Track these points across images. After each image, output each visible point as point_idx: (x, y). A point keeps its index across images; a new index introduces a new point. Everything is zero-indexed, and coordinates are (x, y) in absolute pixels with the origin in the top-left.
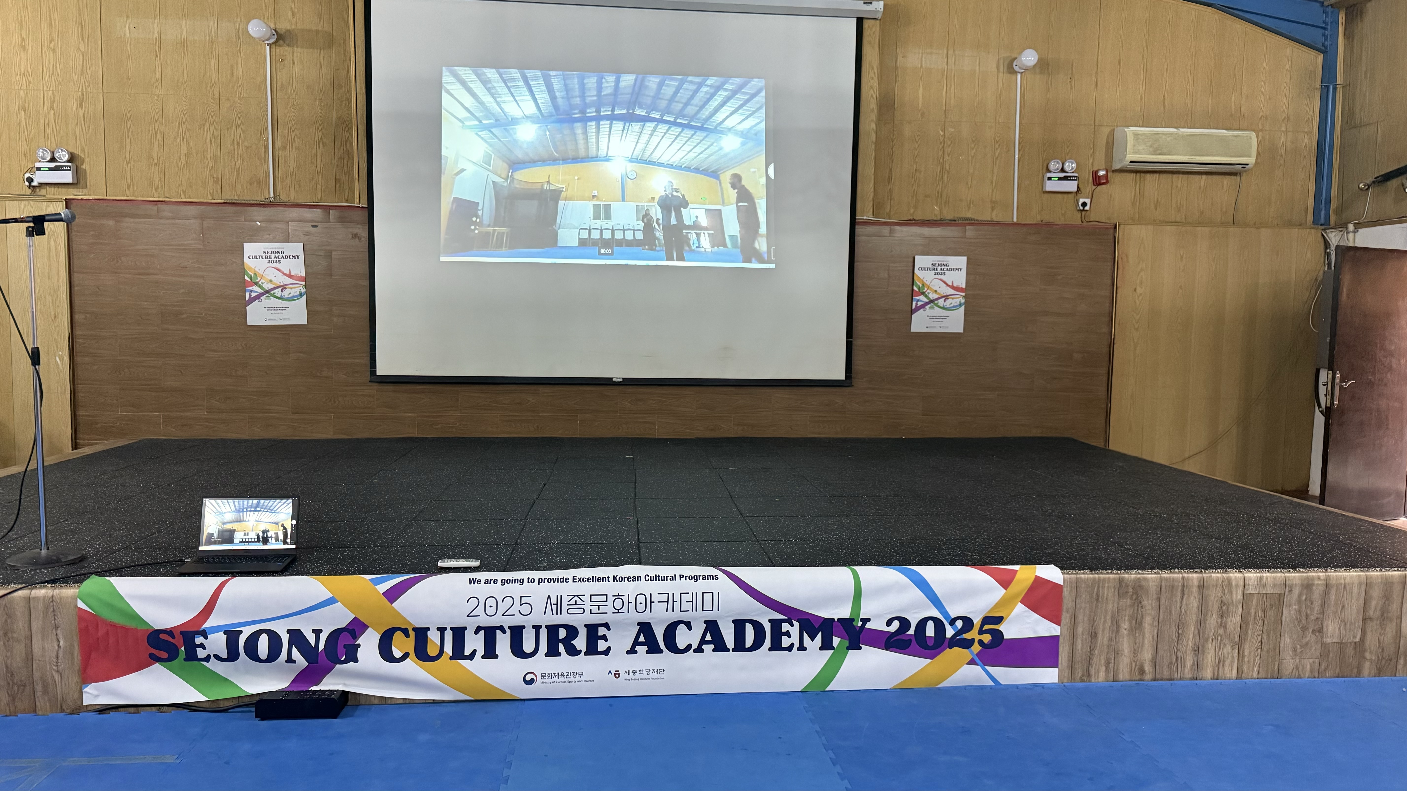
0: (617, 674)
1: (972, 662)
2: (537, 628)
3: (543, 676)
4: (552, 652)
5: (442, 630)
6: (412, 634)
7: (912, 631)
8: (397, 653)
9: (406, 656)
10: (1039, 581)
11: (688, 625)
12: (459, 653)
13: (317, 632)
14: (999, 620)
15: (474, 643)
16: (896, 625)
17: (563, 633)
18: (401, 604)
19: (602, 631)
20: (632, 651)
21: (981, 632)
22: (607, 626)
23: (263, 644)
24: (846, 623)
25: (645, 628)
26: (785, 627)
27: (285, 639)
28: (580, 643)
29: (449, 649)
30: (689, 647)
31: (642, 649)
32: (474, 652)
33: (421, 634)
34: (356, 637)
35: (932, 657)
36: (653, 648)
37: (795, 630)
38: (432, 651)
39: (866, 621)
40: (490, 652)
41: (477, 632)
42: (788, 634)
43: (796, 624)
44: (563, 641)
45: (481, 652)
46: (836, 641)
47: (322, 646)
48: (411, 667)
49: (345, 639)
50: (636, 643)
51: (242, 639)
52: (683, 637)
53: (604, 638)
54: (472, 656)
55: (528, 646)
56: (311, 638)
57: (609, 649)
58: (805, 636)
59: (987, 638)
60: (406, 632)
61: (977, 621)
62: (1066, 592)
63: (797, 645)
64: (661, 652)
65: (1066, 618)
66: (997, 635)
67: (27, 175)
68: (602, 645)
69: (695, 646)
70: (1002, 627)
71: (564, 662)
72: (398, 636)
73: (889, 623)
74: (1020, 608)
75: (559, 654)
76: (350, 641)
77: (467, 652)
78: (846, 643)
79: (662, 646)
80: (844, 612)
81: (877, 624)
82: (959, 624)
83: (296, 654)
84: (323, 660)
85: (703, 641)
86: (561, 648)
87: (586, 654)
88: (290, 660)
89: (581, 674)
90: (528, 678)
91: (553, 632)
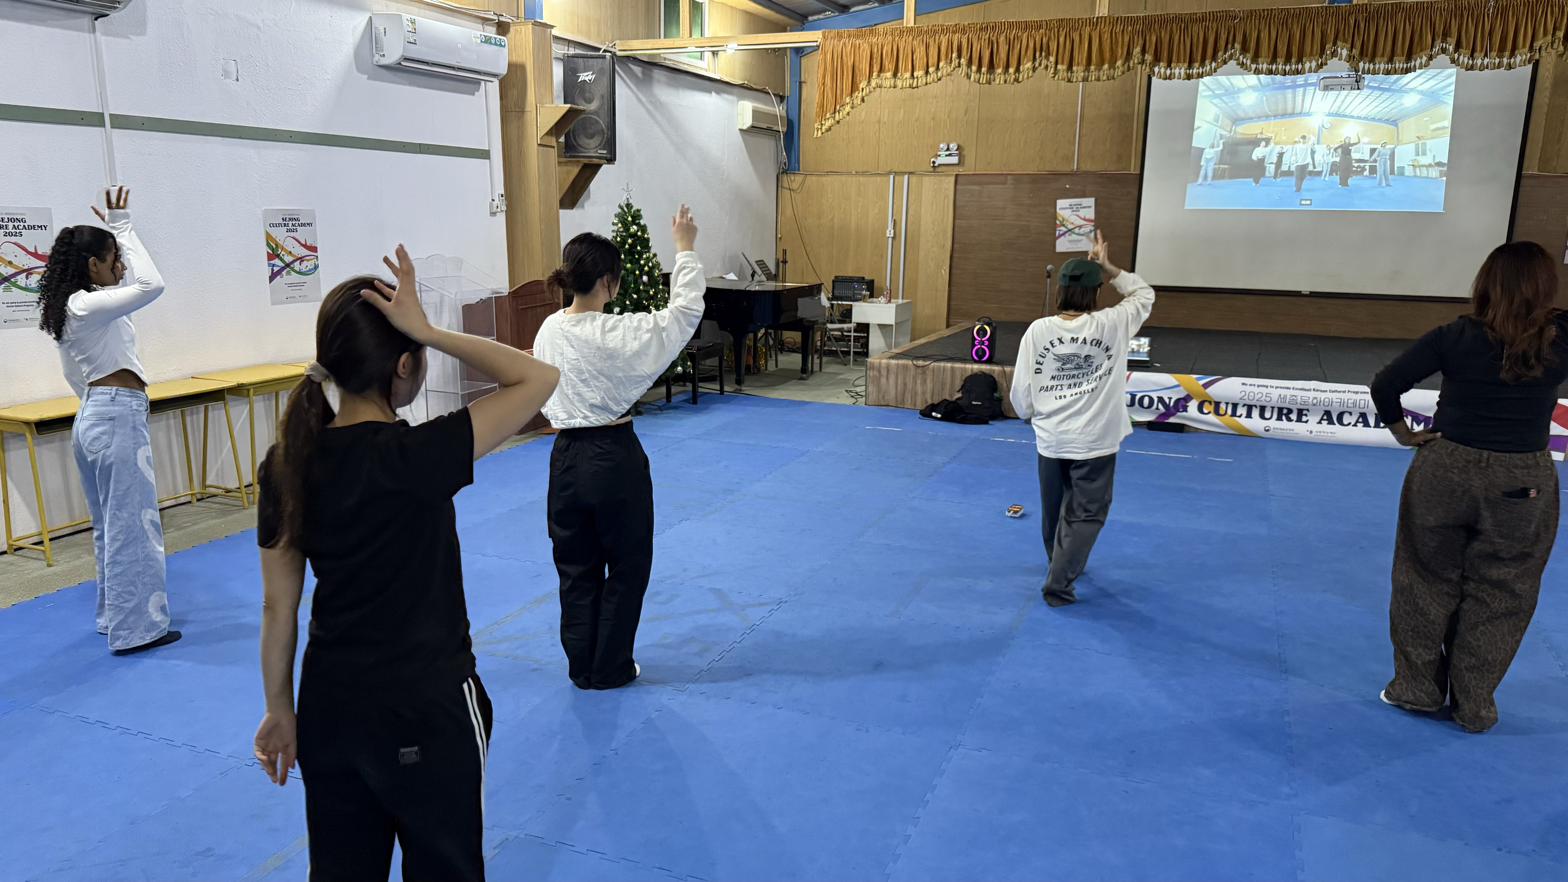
0: (1311, 432)
2: (1273, 408)
3: (1274, 428)
4: (1279, 418)
5: (1227, 404)
6: (1213, 404)
8: (1205, 411)
9: (1209, 413)
11: (1351, 414)
12: (1234, 414)
13: (1170, 399)
15: (1241, 411)
17: (1285, 411)
18: (1211, 390)
19: (1305, 412)
20: (1320, 423)
22: (1308, 410)
23: (1146, 401)
25: (1328, 414)
27: (1156, 400)
28: (1294, 416)
29: (1229, 412)
30: (1350, 424)
31: (1325, 423)
33: (1217, 404)
34: (1187, 402)
36: (1331, 422)
38: (1222, 412)
40: (1249, 415)
41: (1244, 405)
44: (1285, 415)
45: (1245, 414)
47: (1172, 404)
48: (1212, 418)
49: (1182, 403)
50: (1322, 419)
51: (1137, 398)
52: (1346, 419)
53: (1306, 415)
54: (1240, 416)
55: (1267, 415)
56: (1167, 401)
57: (1308, 420)
60: (1210, 403)
64: (1334, 424)
67: (933, 160)
68: (1304, 418)
69: (1353, 423)
71: (1284, 424)
72: (1206, 404)
75: (1282, 420)
76: (1184, 404)
77: (1238, 414)
79: (1335, 422)
83: (1160, 406)
84: (1172, 410)
85: (1357, 421)
86: (1284, 418)
87: (1296, 421)
88: (1157, 409)
89: (1293, 430)
90: (1267, 429)
91: (1280, 410)
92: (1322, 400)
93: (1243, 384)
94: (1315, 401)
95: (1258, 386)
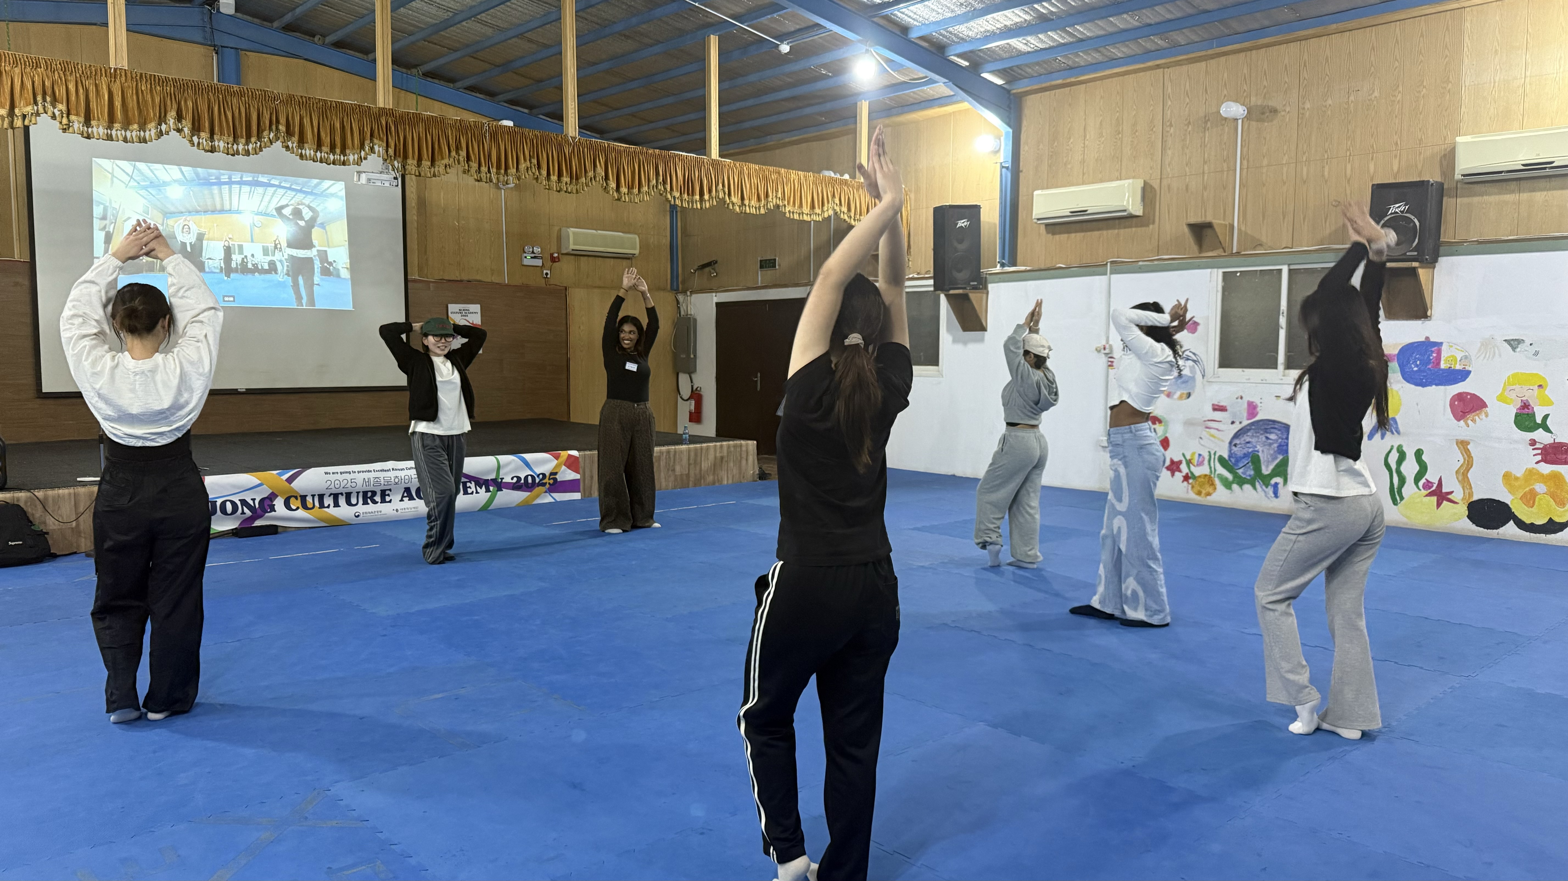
0: (397, 511)
1: (546, 492)
2: (358, 493)
3: (363, 513)
4: (365, 503)
5: (313, 496)
7: (522, 481)
10: (570, 457)
14: (556, 474)
15: (328, 501)
16: (515, 479)
17: (369, 494)
18: (295, 484)
19: (387, 492)
20: (402, 500)
21: (550, 480)
22: (390, 490)
23: (229, 507)
24: (494, 481)
25: (406, 490)
26: (468, 484)
29: (317, 504)
31: (406, 499)
32: (329, 505)
34: (272, 502)
35: (531, 492)
36: (411, 498)
37: (473, 485)
38: (310, 505)
39: (502, 479)
40: (336, 505)
41: (330, 495)
42: (470, 487)
43: (473, 483)
46: (491, 488)
48: (301, 513)
49: (267, 502)
53: (389, 495)
54: (328, 507)
57: (391, 500)
58: (478, 488)
59: (552, 482)
60: (296, 498)
61: (547, 474)
62: (581, 461)
63: (475, 491)
65: (581, 471)
66: (556, 480)
68: (388, 499)
70: (557, 477)
73: (512, 479)
74: (564, 468)
75: (368, 504)
76: (270, 503)
77: (326, 505)
78: (496, 489)
80: (493, 476)
81: (507, 479)
82: (541, 476)
84: (260, 512)
87: (381, 503)
88: (243, 513)
89: (381, 512)
90: (357, 514)
93: (326, 473)
95: (341, 473)
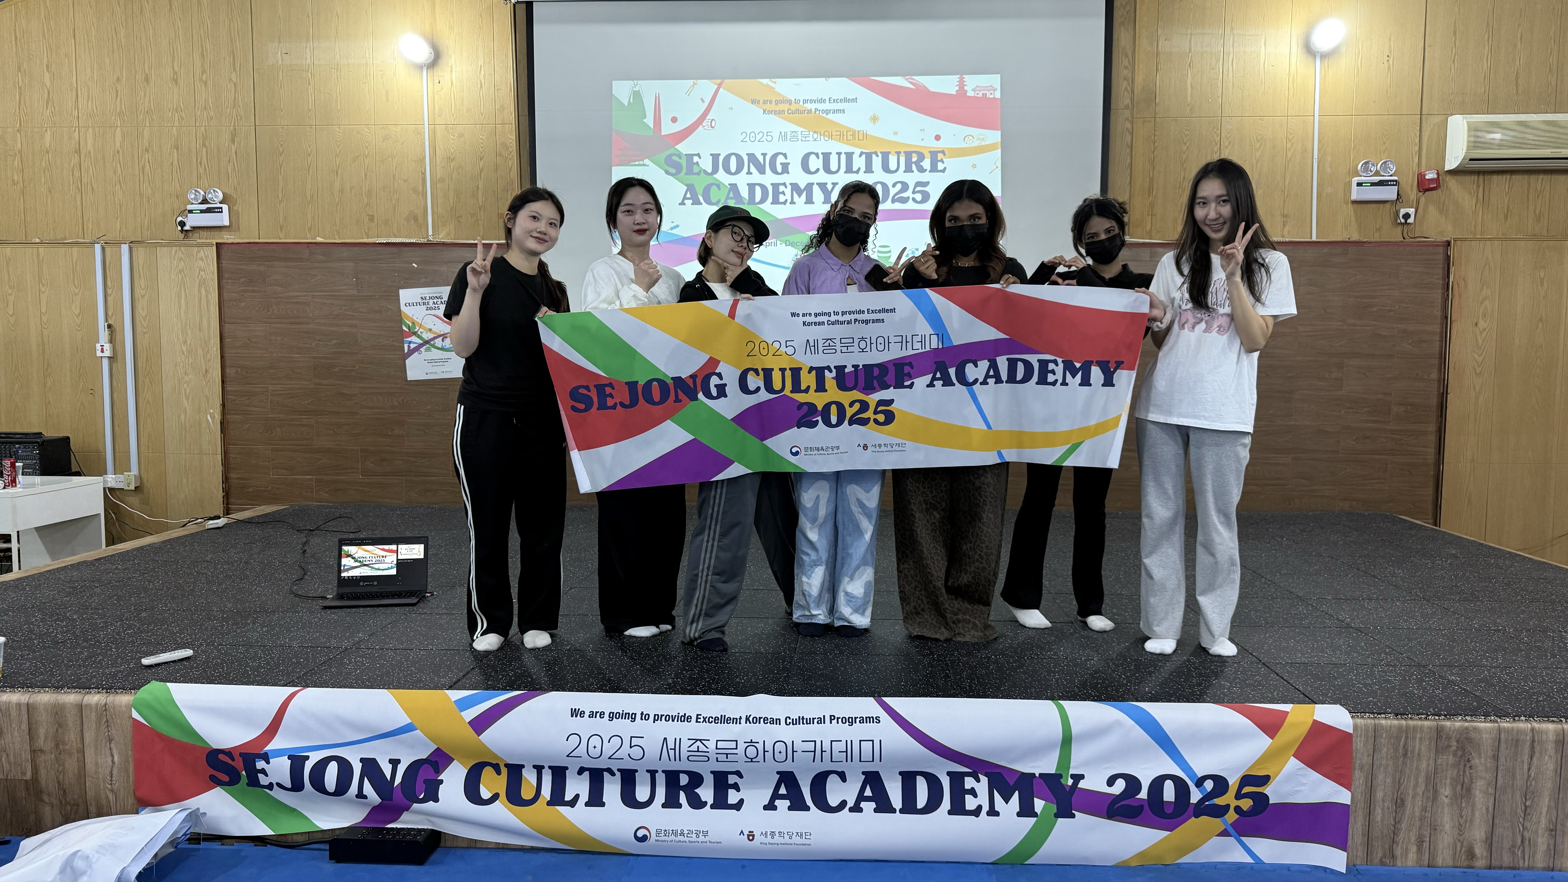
1: (1224, 833)
3: (658, 832)
4: (671, 802)
5: (539, 769)
6: (504, 771)
7: (1143, 795)
8: (485, 794)
9: (495, 797)
10: (1319, 729)
11: (842, 776)
13: (395, 763)
14: (1264, 780)
15: (577, 786)
17: (684, 780)
20: (770, 806)
21: (1239, 796)
23: (332, 773)
24: (1052, 781)
26: (969, 783)
27: (357, 768)
28: (706, 793)
30: (843, 804)
31: (783, 805)
32: (577, 797)
33: (515, 771)
34: (438, 770)
35: (1170, 829)
36: (798, 805)
37: (982, 786)
38: (527, 793)
39: (1078, 778)
42: (973, 792)
43: (984, 780)
44: (684, 789)
45: (584, 797)
46: (1039, 804)
47: (398, 780)
48: (500, 812)
49: (425, 773)
50: (775, 796)
51: (308, 766)
52: (834, 792)
53: (736, 787)
54: (573, 803)
55: (642, 793)
56: (387, 770)
57: (741, 801)
58: (997, 796)
59: (1246, 804)
60: (497, 769)
61: (1233, 781)
62: (1358, 744)
63: (986, 808)
64: (807, 809)
65: (1359, 778)
66: (1261, 800)
68: (733, 797)
69: (851, 803)
70: (1268, 790)
72: (487, 772)
73: (1111, 782)
74: (1293, 763)
75: (679, 806)
76: (431, 775)
77: (568, 797)
78: (1054, 808)
79: (809, 802)
80: (1046, 765)
81: (1095, 784)
82: (1209, 785)
83: (368, 788)
85: (861, 798)
86: (683, 798)
88: (361, 795)
89: (705, 834)
90: (640, 833)
91: (672, 777)
92: (769, 747)
93: (575, 713)
94: (751, 751)
95: (611, 715)
